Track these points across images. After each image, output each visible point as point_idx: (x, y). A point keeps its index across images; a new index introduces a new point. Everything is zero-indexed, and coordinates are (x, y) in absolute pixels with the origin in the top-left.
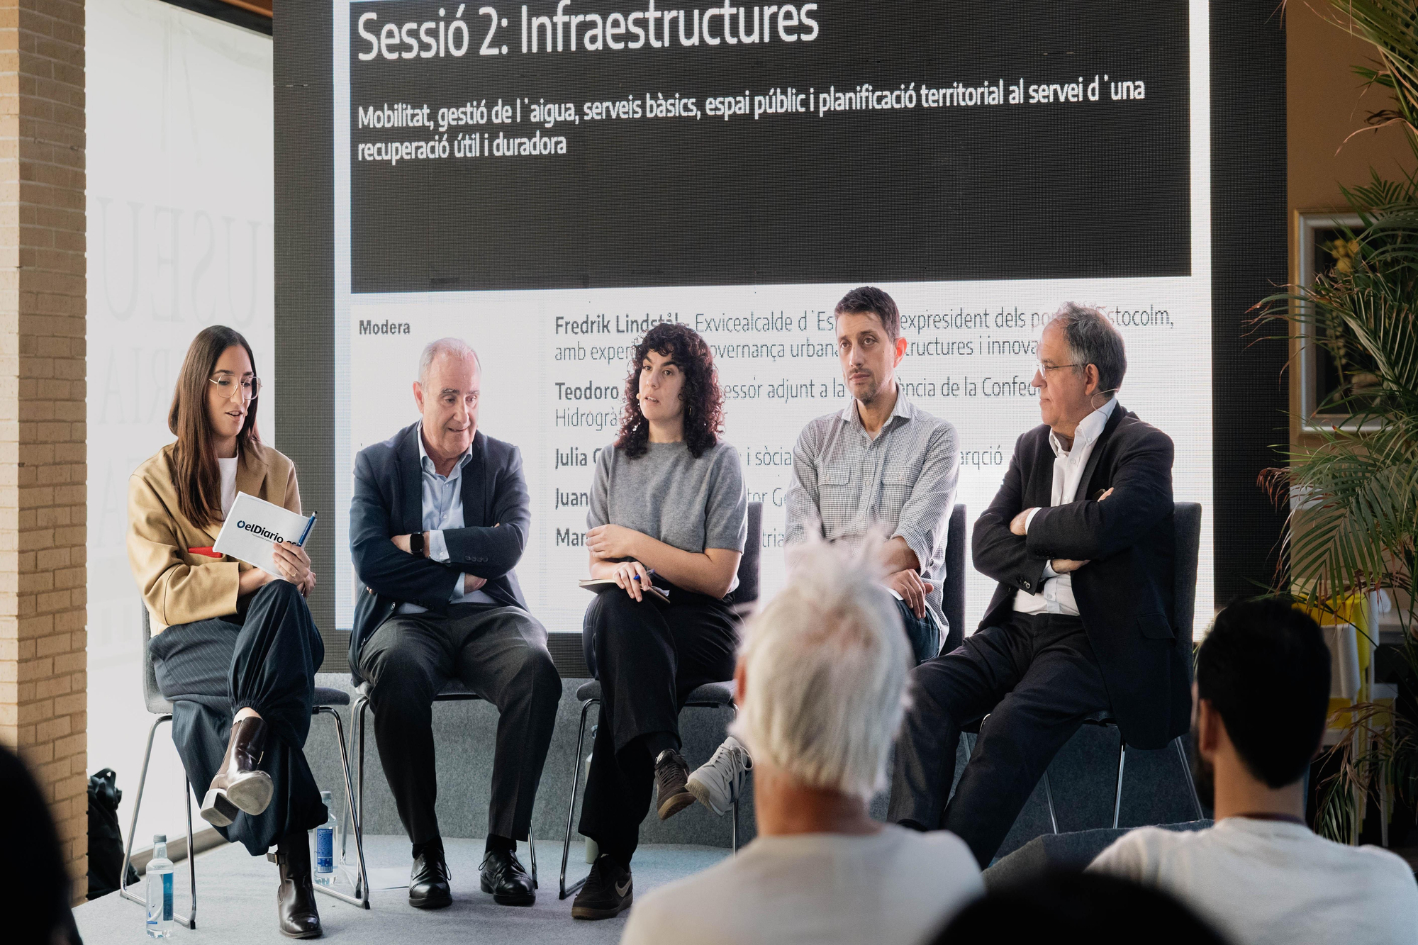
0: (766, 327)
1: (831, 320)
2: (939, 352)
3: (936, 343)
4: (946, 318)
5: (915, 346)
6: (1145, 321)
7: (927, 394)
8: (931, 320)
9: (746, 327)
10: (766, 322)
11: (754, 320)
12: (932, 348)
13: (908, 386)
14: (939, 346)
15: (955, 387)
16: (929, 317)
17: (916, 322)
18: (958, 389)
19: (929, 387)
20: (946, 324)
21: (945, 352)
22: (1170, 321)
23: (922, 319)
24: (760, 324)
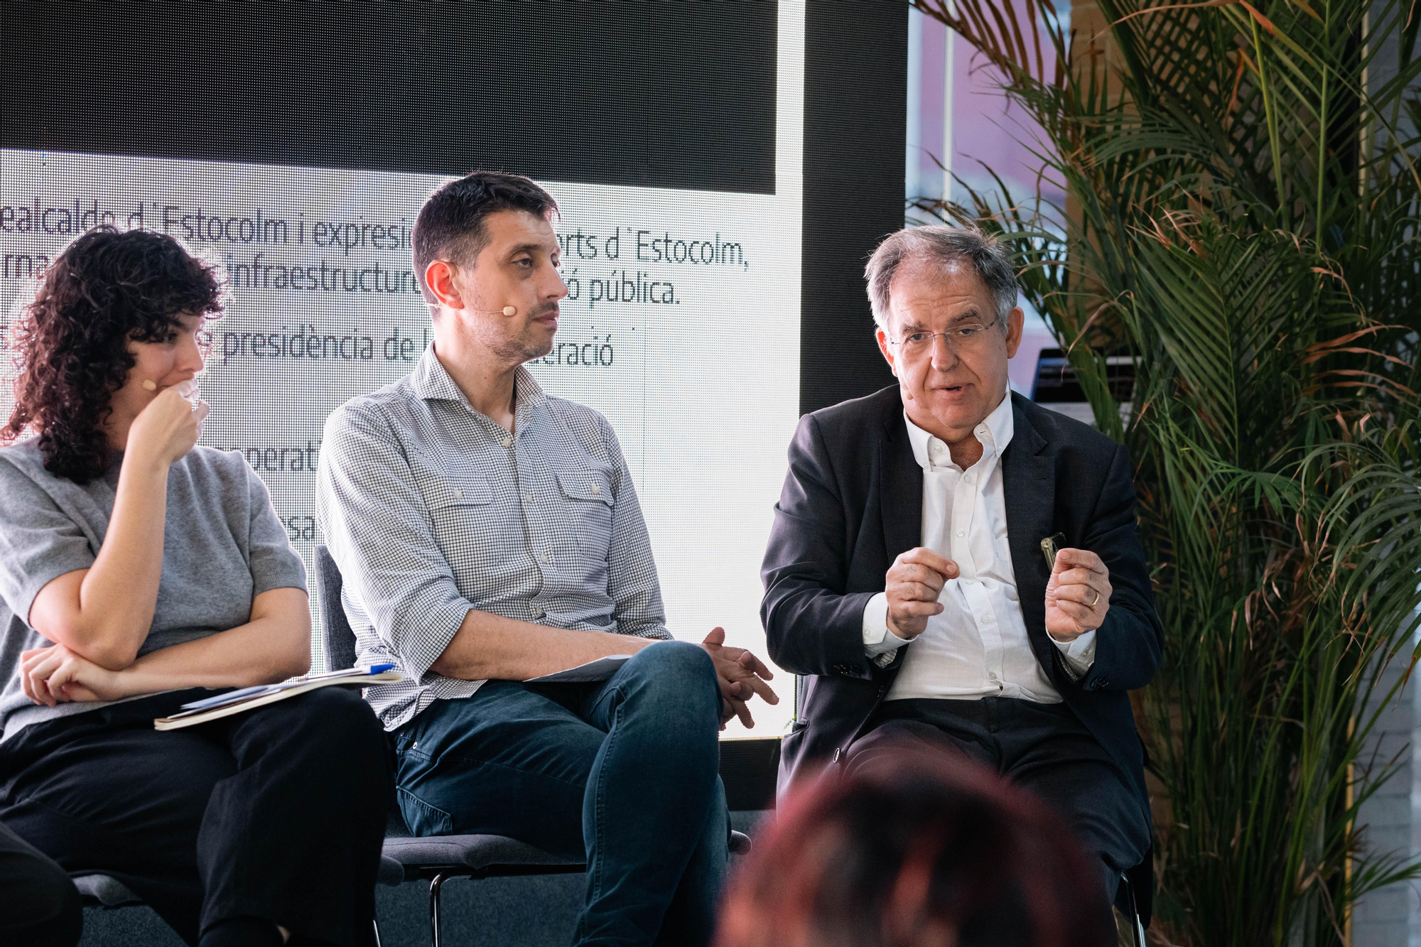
0: (64, 226)
1: (188, 222)
2: (382, 284)
3: (377, 272)
4: (393, 232)
5: (339, 276)
6: (707, 259)
7: (359, 355)
8: (368, 233)
9: (24, 224)
10: (64, 216)
11: (42, 209)
12: (369, 280)
13: (325, 340)
14: (381, 277)
15: (407, 345)
16: (364, 228)
17: (342, 234)
18: (412, 349)
19: (363, 344)
20: (393, 242)
21: (392, 287)
22: (744, 260)
23: (352, 231)
24: (52, 220)
